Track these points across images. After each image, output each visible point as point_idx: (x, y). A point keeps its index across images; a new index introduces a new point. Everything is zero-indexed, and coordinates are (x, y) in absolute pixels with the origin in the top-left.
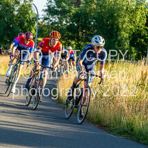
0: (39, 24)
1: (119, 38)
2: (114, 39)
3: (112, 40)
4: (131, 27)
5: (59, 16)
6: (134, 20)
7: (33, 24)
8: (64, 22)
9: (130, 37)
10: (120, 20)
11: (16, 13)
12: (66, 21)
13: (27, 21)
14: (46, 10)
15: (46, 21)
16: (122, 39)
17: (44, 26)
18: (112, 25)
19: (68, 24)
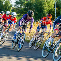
0: (13, 8)
1: (44, 12)
2: (42, 13)
3: (41, 13)
4: (48, 8)
5: (20, 5)
6: (49, 5)
7: (10, 8)
8: (22, 7)
9: (48, 12)
10: (44, 6)
11: (4, 4)
12: (23, 7)
13: (8, 7)
14: (15, 3)
15: (15, 7)
16: (45, 13)
17: (15, 9)
18: (41, 8)
19: (24, 8)
